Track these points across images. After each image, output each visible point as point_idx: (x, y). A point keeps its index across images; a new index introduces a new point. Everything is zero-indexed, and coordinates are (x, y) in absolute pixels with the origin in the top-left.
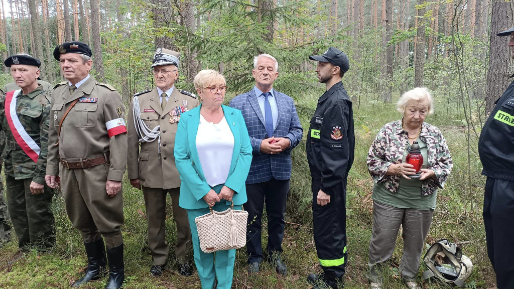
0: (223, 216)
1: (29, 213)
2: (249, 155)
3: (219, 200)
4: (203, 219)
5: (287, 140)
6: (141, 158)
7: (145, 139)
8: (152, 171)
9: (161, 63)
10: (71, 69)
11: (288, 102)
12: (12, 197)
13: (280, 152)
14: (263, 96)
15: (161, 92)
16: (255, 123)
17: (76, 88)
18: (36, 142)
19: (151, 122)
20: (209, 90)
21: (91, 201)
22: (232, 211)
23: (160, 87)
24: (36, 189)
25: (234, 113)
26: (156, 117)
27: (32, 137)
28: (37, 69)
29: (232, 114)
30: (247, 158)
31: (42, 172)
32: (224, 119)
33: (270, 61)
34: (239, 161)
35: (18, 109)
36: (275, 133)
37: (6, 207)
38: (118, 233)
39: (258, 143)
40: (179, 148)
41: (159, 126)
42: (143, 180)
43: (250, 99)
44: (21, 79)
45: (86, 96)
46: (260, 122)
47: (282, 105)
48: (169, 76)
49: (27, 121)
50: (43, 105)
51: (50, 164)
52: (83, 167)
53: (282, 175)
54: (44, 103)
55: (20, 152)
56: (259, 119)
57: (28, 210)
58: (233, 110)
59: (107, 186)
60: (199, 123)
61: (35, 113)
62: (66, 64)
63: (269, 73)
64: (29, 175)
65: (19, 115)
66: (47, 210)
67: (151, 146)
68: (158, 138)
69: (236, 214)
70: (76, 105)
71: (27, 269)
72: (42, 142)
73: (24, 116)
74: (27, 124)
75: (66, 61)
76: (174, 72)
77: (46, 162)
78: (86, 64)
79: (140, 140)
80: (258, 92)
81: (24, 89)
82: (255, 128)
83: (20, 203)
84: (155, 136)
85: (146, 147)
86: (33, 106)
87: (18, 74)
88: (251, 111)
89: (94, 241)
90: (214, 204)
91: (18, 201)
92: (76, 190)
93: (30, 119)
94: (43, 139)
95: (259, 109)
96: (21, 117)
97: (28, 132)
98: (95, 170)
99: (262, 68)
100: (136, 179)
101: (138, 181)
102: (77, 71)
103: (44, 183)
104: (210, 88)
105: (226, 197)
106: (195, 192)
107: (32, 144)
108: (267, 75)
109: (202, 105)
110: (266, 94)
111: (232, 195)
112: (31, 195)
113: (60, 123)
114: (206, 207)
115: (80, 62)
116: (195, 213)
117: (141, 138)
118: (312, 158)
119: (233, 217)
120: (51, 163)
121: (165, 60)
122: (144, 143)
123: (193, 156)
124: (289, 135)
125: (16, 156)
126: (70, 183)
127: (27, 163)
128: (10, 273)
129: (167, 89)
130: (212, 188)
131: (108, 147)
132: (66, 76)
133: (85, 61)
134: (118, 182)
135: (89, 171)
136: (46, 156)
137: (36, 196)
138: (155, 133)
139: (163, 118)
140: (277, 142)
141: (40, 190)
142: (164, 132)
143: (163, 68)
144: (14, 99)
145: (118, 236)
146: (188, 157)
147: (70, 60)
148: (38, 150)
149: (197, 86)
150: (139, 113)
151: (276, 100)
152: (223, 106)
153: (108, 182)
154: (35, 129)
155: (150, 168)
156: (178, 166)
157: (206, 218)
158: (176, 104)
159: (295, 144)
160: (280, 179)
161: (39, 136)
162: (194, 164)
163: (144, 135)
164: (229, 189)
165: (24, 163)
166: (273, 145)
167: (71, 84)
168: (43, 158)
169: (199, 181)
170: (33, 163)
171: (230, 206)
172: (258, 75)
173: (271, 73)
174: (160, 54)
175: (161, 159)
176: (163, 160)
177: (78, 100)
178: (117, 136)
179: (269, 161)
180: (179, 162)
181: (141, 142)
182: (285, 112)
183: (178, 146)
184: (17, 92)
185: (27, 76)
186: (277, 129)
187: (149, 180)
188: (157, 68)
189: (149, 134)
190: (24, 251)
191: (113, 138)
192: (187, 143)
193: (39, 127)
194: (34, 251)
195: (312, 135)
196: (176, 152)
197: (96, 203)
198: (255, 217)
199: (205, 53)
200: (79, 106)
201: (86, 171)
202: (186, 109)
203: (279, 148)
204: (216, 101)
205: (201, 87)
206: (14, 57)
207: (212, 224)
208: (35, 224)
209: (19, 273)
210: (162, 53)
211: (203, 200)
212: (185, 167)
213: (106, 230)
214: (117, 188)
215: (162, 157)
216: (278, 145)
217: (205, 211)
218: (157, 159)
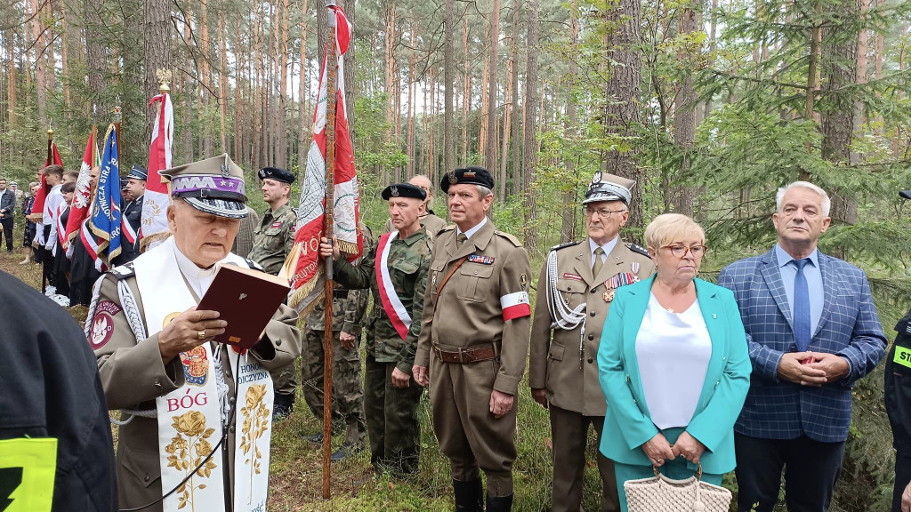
0: (679, 489)
1: (388, 415)
2: (740, 380)
3: (673, 458)
4: (639, 486)
5: (842, 361)
6: (551, 355)
7: (561, 324)
8: (566, 381)
9: (599, 197)
10: (461, 208)
11: (851, 280)
12: (371, 387)
13: (822, 383)
14: (792, 266)
15: (594, 246)
16: (770, 319)
17: (466, 238)
18: (407, 309)
19: (574, 296)
20: (669, 252)
21: (468, 416)
22: (697, 483)
23: (592, 238)
24: (399, 380)
25: (717, 296)
26: (582, 288)
27: (402, 302)
28: (421, 203)
29: (713, 296)
30: (737, 385)
31: (409, 355)
32: (695, 307)
33: (811, 194)
34: (718, 389)
35: (390, 261)
36: (813, 343)
37: (363, 397)
38: (508, 474)
39: (775, 358)
40: (607, 349)
41: (585, 304)
42: (552, 393)
43: (766, 269)
44: (399, 217)
45: (478, 252)
46: (782, 318)
47: (835, 286)
48: (610, 220)
49: (399, 278)
50: (422, 256)
51: (421, 348)
52: (462, 361)
53: (827, 431)
54: (424, 253)
55: (386, 322)
56: (779, 311)
57: (386, 409)
58: (716, 288)
59: (492, 399)
60: (647, 307)
61: (409, 267)
62: (456, 199)
63: (807, 218)
64: (393, 357)
65: (390, 269)
66: (411, 414)
67: (570, 336)
68: (581, 324)
69: (705, 490)
70: (464, 266)
71: (375, 500)
72: (415, 311)
73: (397, 270)
74: (398, 282)
75: (457, 195)
76: (620, 213)
77: (416, 341)
78: (484, 201)
79: (553, 324)
80: (783, 256)
81: (402, 231)
82: (770, 328)
83: (379, 396)
84: (577, 321)
85: (561, 338)
86: (409, 256)
87: (396, 210)
88: (763, 294)
89: (467, 480)
90: (663, 461)
91: (376, 393)
92: (448, 396)
93: (403, 275)
94: (417, 307)
95: (782, 291)
96: (393, 272)
97: (399, 294)
98: (478, 369)
99: (793, 208)
100: (540, 390)
101: (543, 393)
102: (469, 211)
103: (410, 373)
104: (671, 248)
105: (687, 453)
106: (627, 432)
107: (401, 312)
108: (802, 221)
109: (656, 275)
110: (799, 262)
111: (699, 453)
112: (392, 388)
113: (439, 289)
114: (646, 464)
115: (475, 198)
116: (628, 471)
117: (555, 321)
118: (895, 407)
119: (698, 496)
120: (423, 347)
121: (606, 192)
122: (559, 331)
123: (628, 365)
124: (849, 351)
125: (381, 327)
126: (442, 382)
127: (392, 339)
128: (354, 500)
129: (605, 242)
130: (660, 431)
131: (500, 335)
132: (453, 218)
133: (482, 196)
134: (509, 395)
135: (470, 368)
136: (418, 333)
137: (397, 389)
138: (578, 316)
139: (593, 292)
140: (817, 361)
141: (404, 381)
142: (593, 315)
143: (602, 206)
144: (388, 245)
145: (507, 480)
146: (621, 367)
147: (461, 194)
148: (408, 322)
149: (650, 243)
150: (555, 279)
151: (823, 276)
152: (697, 280)
153: (495, 394)
154: (408, 290)
155: (564, 373)
156: (602, 380)
157: (646, 485)
158: (618, 269)
159: (861, 369)
160: (821, 440)
161: (412, 301)
162: (629, 382)
163: (560, 317)
164: (694, 441)
165: (389, 338)
166: (807, 367)
167: (459, 232)
168: (412, 335)
169: (636, 414)
170: (401, 341)
171: (696, 474)
172: (783, 222)
173: (811, 218)
174: (598, 183)
175: (582, 361)
176: (586, 363)
177: (466, 258)
178: (515, 321)
179: (798, 399)
180: (604, 373)
181: (553, 327)
182: (841, 301)
183: (606, 346)
184: (394, 234)
185: (407, 213)
186: (819, 334)
187: (560, 395)
188: (592, 206)
189: (569, 316)
190: (376, 469)
191: (508, 322)
192: (621, 343)
193: (413, 288)
194: (387, 473)
195: (897, 359)
196: (600, 354)
197: (475, 419)
198: (755, 505)
199: (691, 175)
200: (468, 268)
201: (465, 368)
202: (636, 277)
203: (821, 375)
204: (681, 272)
205: (655, 245)
206: (393, 187)
207: (655, 500)
208: (394, 432)
209: (365, 502)
210: (602, 182)
211: (642, 450)
212: (614, 384)
213: (490, 466)
214: (507, 406)
215: (586, 358)
216: (819, 368)
217: (646, 471)
218: (577, 360)
